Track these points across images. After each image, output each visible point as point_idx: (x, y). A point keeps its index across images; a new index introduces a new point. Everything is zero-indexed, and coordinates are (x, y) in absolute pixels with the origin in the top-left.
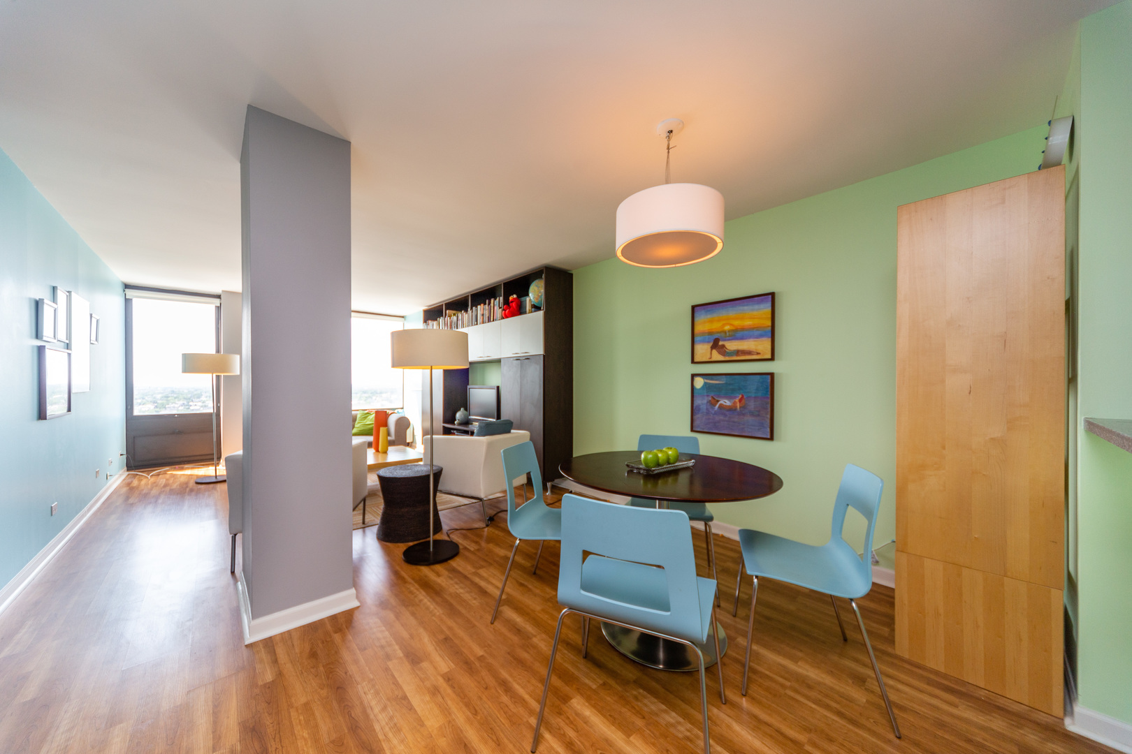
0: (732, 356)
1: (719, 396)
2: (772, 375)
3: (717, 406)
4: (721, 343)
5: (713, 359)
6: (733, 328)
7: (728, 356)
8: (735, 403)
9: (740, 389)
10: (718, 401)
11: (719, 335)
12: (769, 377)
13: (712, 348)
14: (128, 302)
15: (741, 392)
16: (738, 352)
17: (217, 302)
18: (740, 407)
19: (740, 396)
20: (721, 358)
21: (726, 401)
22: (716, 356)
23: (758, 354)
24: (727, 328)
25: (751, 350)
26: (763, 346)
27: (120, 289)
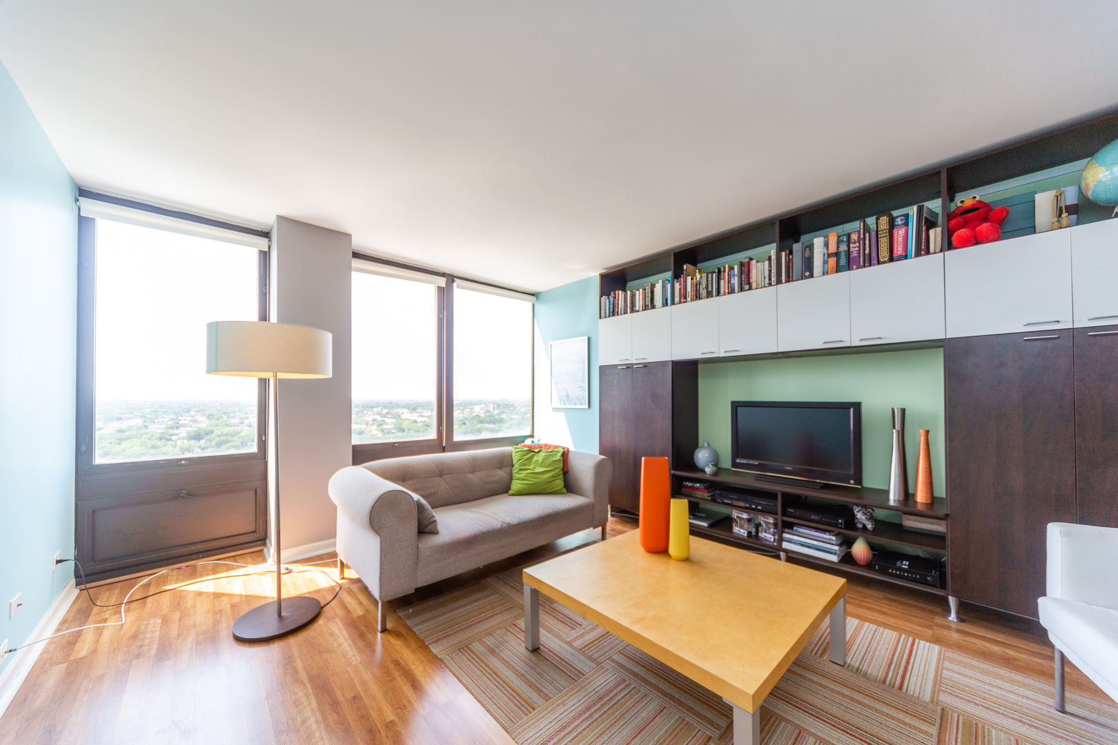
14: (84, 224)
17: (263, 243)
27: (68, 195)
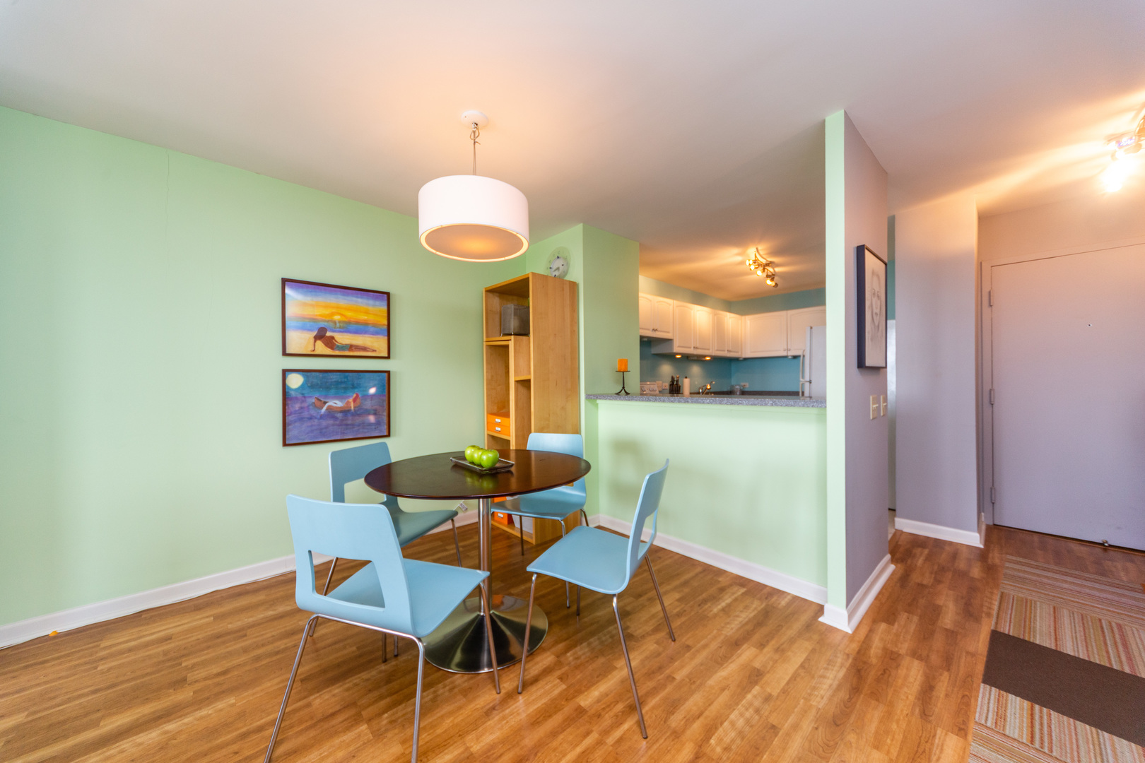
0: (343, 350)
1: (326, 397)
2: (388, 372)
3: (325, 408)
4: (328, 334)
5: (317, 352)
6: (345, 319)
7: (339, 350)
8: (348, 403)
9: (354, 387)
10: (325, 403)
11: (326, 324)
12: (386, 374)
13: (316, 338)
15: (356, 390)
16: (351, 347)
18: (355, 407)
19: (355, 395)
20: (328, 351)
21: (337, 402)
22: (321, 348)
23: (374, 351)
24: (337, 318)
25: (366, 346)
26: (379, 344)
